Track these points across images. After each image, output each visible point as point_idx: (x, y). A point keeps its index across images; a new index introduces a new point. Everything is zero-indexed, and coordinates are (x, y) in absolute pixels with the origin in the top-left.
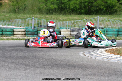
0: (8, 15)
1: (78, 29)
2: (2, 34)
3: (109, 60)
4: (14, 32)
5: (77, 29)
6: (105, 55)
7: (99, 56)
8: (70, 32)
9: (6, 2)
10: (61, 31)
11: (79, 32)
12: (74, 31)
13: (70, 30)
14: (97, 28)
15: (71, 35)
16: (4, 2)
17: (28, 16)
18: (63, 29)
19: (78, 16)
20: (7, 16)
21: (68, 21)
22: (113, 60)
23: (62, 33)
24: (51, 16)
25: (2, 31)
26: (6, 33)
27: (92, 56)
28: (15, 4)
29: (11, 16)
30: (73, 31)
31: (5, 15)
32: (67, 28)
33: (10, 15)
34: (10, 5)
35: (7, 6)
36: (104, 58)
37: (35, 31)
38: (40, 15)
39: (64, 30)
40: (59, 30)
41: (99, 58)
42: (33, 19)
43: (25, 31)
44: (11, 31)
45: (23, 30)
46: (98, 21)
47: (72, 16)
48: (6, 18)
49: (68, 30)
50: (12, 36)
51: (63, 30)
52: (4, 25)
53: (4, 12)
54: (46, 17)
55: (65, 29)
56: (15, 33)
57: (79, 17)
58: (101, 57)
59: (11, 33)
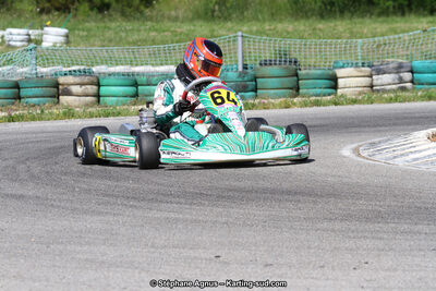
0: (185, 28)
1: (395, 65)
2: (136, 95)
5: (391, 66)
7: (402, 155)
8: (371, 76)
10: (339, 75)
11: (401, 74)
12: (384, 73)
13: (368, 69)
15: (372, 86)
17: (255, 28)
18: (343, 67)
20: (181, 33)
21: (360, 40)
23: (341, 82)
24: (332, 25)
25: (136, 84)
26: (146, 93)
29: (194, 31)
30: (380, 72)
31: (172, 29)
32: (357, 64)
33: (192, 28)
37: (246, 79)
39: (349, 71)
40: (331, 72)
41: (399, 162)
42: (240, 39)
47: (406, 22)
48: (178, 38)
49: (363, 68)
51: (343, 70)
52: (162, 65)
53: (176, 19)
54: (314, 29)
55: (352, 69)
57: (431, 22)
58: (407, 158)
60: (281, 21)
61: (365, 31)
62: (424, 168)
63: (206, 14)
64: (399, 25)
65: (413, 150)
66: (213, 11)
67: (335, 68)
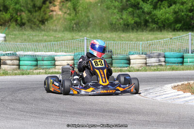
0: (60, 35)
1: (157, 54)
2: (37, 65)
3: (173, 101)
4: (55, 61)
5: (155, 54)
6: (168, 94)
7: (160, 95)
8: (146, 59)
9: (59, 15)
10: (131, 58)
11: (160, 58)
12: (152, 57)
13: (145, 56)
14: (188, 51)
15: (146, 64)
16: (56, 15)
17: (92, 36)
18: (133, 54)
19: (174, 33)
20: (58, 37)
21: (141, 42)
22: (178, 102)
23: (132, 61)
24: (128, 35)
25: (37, 60)
26: (42, 64)
27: (148, 96)
28: (71, 18)
29: (64, 36)
30: (150, 57)
31: (54, 35)
32: (139, 53)
33: (63, 35)
34: (65, 19)
35: (61, 20)
36: (166, 98)
38: (111, 34)
40: (127, 57)
41: (159, 99)
42: (85, 40)
43: (73, 60)
44: (51, 59)
45: (70, 57)
46: (190, 40)
47: (162, 34)
48: (57, 39)
49: (142, 55)
50: (52, 68)
51: (133, 56)
52: (49, 51)
53: (56, 31)
54: (120, 37)
55: (137, 55)
56: (57, 63)
57: (174, 35)
58: (162, 97)
59: (51, 64)
60: (105, 33)
61: (144, 38)
62: (170, 101)
63: (70, 28)
64: (159, 36)
65: (165, 93)
66: (73, 27)
67: (129, 55)
